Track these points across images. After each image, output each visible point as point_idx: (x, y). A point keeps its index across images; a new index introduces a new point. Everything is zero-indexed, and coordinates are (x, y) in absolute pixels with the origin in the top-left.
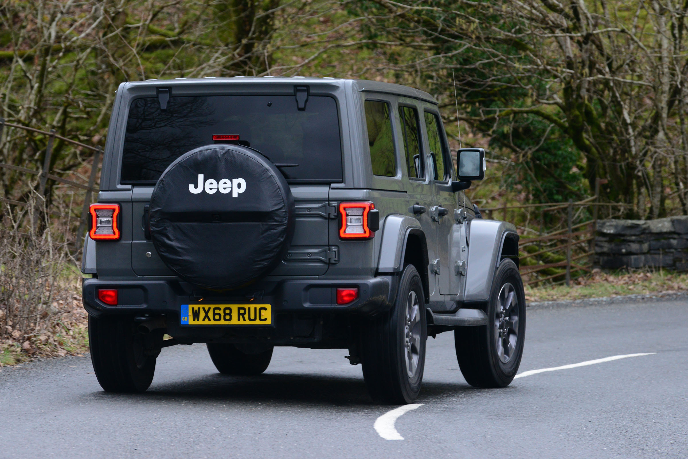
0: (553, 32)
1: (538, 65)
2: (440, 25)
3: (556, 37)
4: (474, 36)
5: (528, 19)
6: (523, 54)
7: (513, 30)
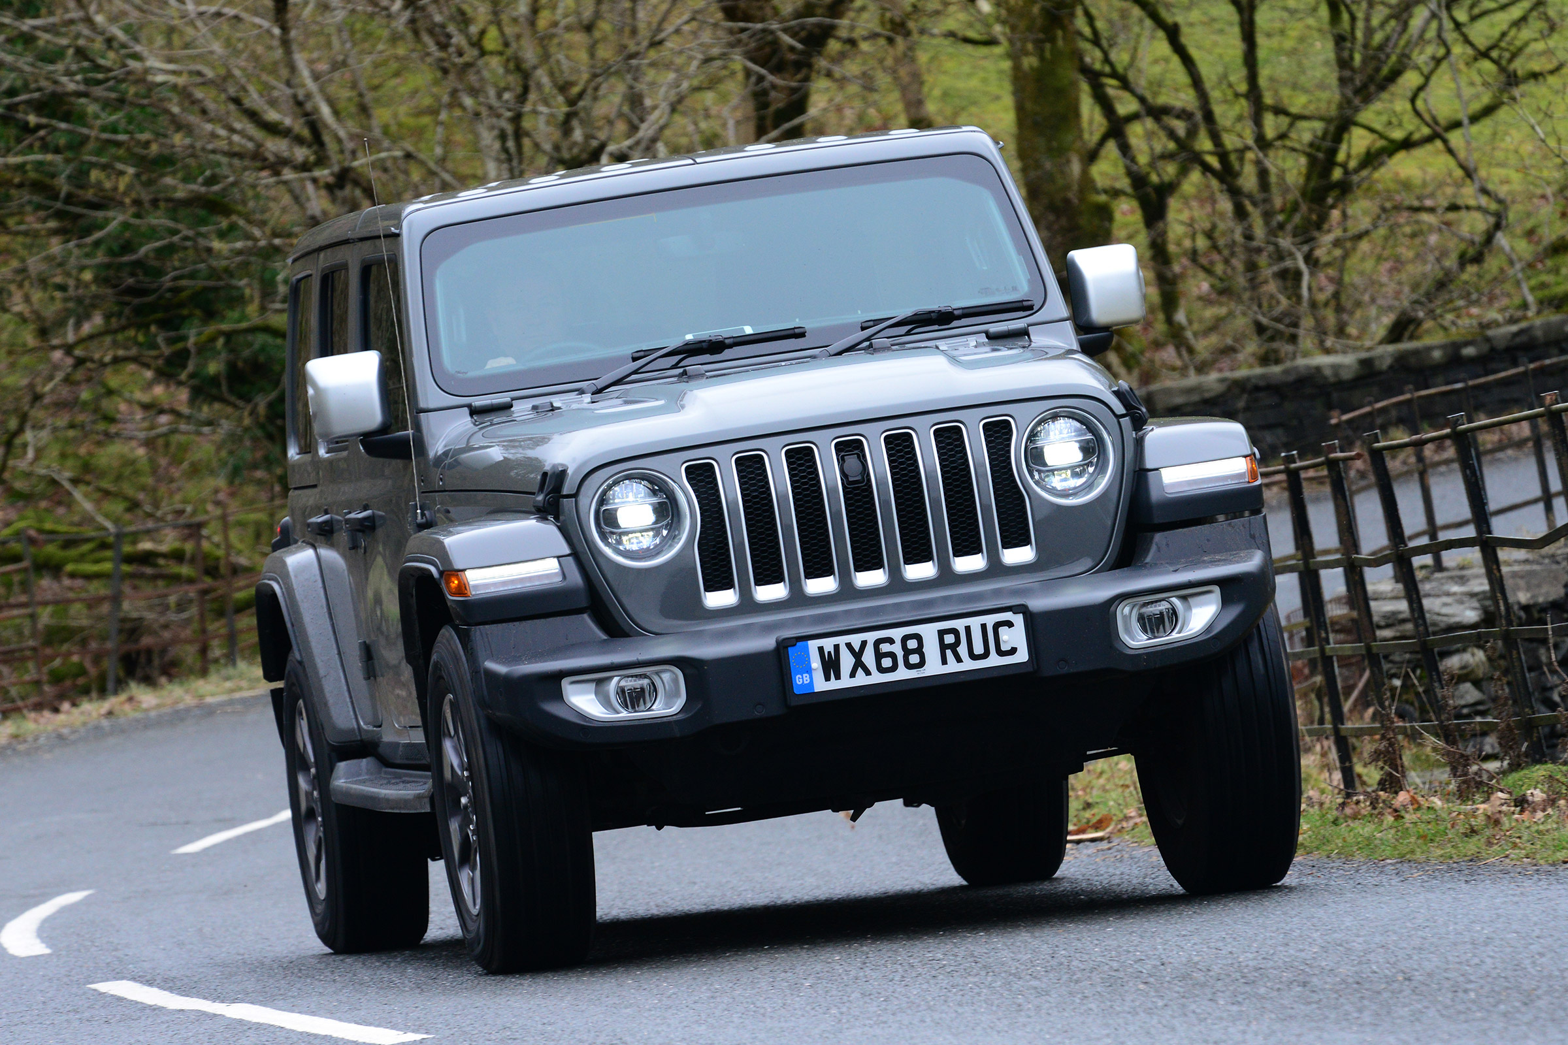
0: (277, 173)
1: (256, 240)
2: (64, 188)
3: (285, 183)
4: (127, 201)
5: (225, 154)
6: (224, 224)
7: (200, 180)
